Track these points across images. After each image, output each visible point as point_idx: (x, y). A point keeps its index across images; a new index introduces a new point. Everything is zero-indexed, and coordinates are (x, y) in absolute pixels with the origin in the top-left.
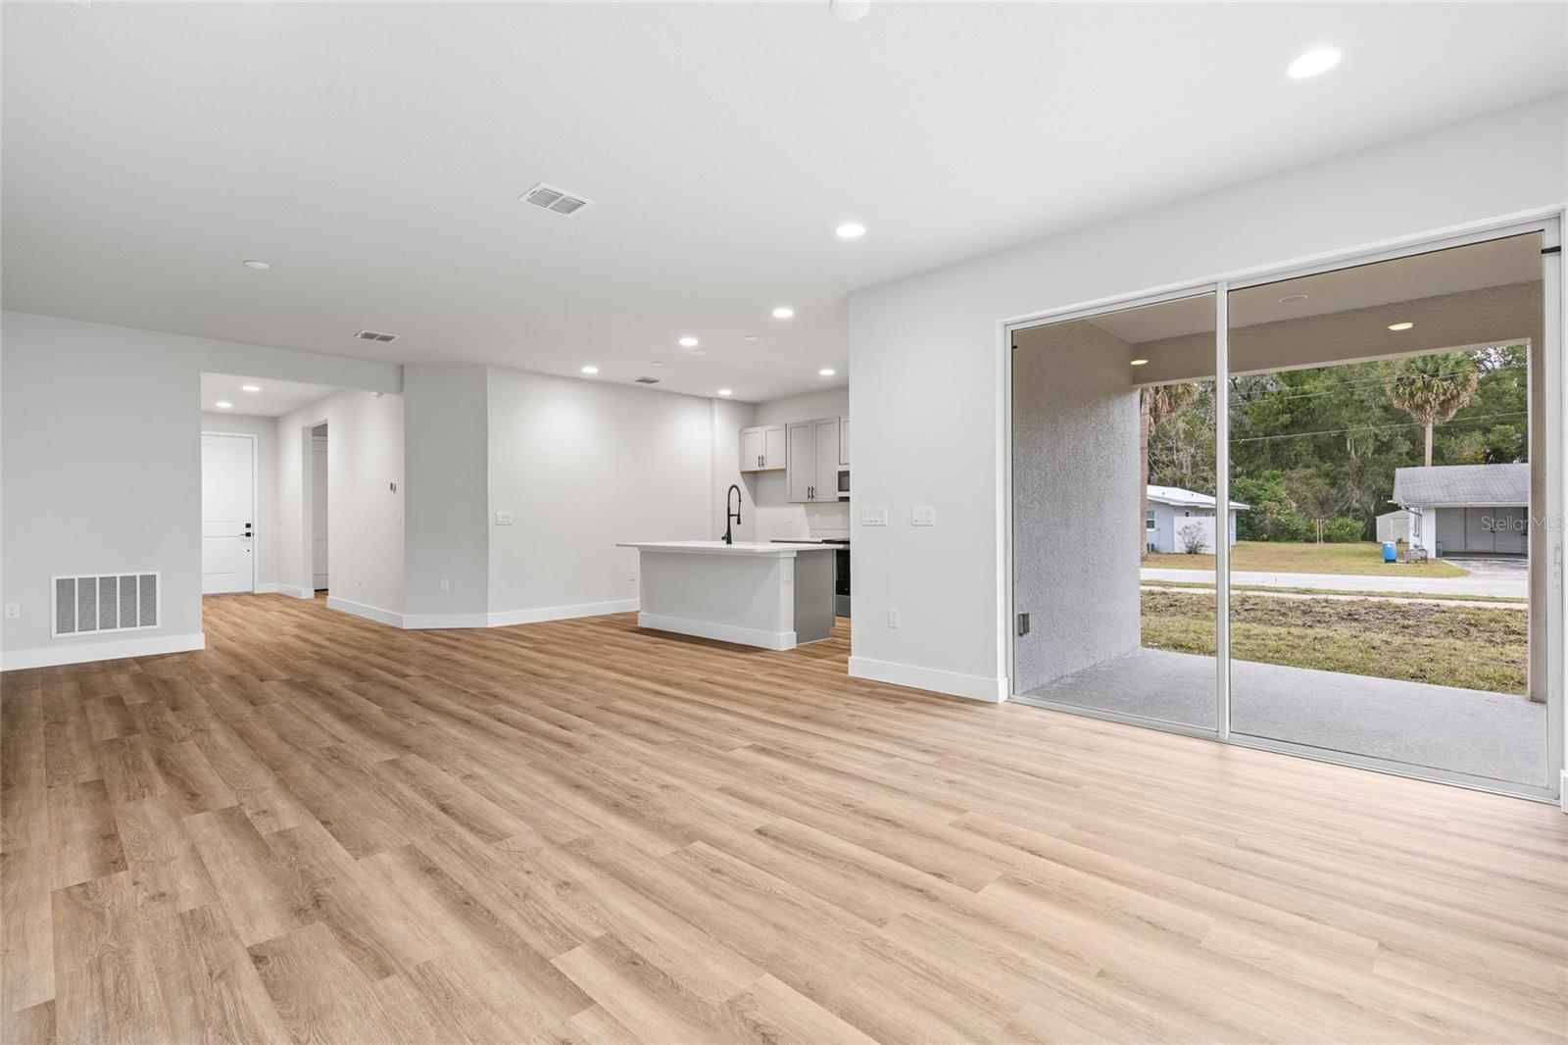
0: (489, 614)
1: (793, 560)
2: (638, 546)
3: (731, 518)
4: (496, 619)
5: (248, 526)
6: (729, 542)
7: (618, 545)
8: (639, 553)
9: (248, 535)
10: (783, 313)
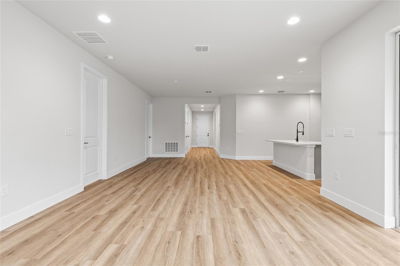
0: (236, 156)
1: (314, 148)
2: (273, 141)
3: (298, 133)
4: (238, 158)
5: (208, 134)
6: (297, 140)
7: (266, 140)
8: (273, 143)
9: (208, 136)
10: (302, 60)
